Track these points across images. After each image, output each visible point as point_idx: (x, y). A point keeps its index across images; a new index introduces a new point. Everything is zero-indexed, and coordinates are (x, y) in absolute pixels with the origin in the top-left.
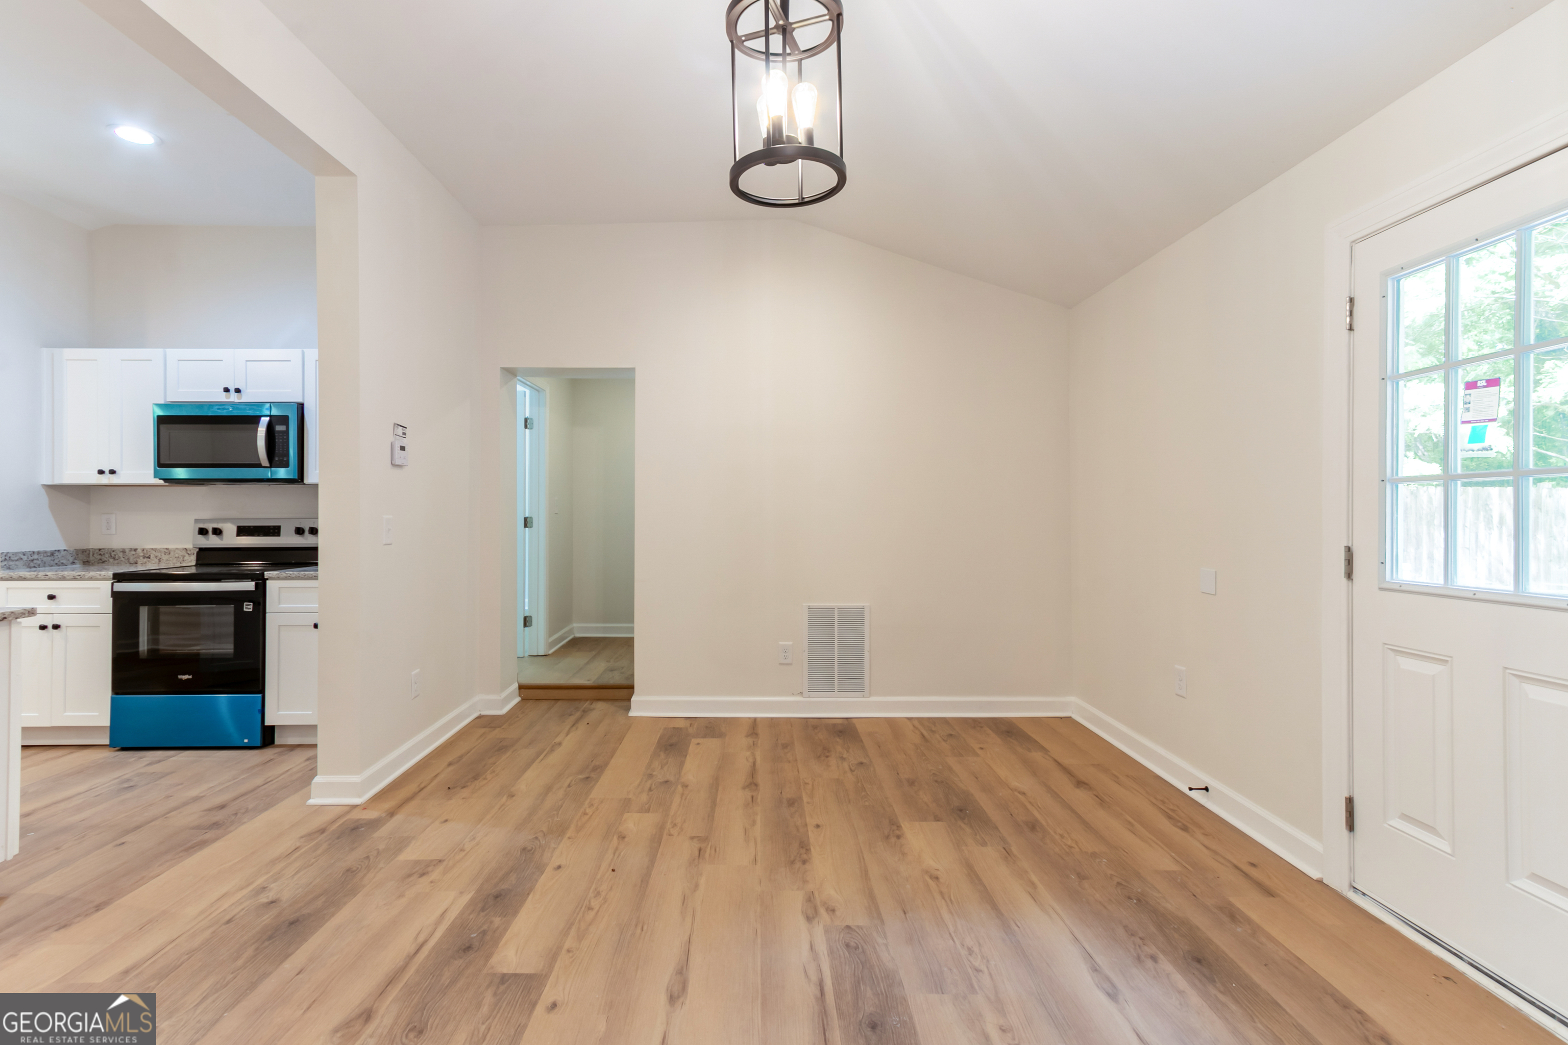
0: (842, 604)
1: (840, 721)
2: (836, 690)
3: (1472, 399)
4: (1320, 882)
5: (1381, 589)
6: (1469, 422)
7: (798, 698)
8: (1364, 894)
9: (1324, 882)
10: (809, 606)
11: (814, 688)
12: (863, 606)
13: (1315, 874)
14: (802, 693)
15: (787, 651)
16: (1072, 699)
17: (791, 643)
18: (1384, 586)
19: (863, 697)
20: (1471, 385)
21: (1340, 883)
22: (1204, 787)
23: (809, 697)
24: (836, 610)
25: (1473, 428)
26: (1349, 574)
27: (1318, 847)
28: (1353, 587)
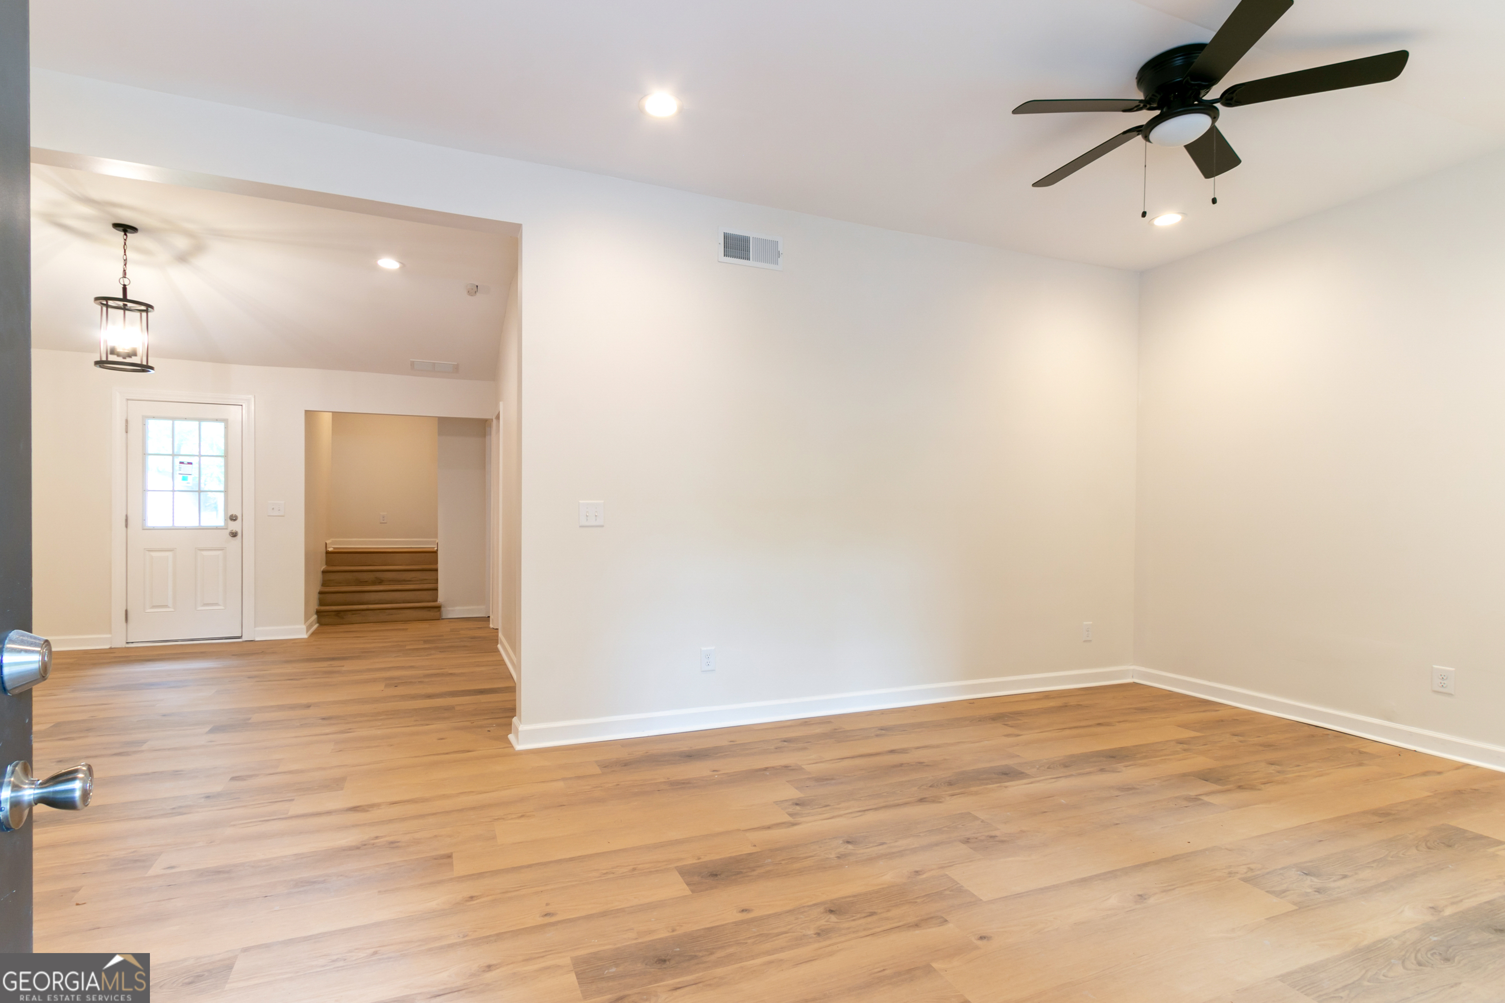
3: (182, 467)
4: (111, 648)
5: (143, 529)
8: (132, 643)
9: (113, 647)
13: (107, 647)
18: (146, 528)
21: (120, 644)
25: (183, 477)
26: (126, 526)
27: (109, 636)
28: (128, 530)
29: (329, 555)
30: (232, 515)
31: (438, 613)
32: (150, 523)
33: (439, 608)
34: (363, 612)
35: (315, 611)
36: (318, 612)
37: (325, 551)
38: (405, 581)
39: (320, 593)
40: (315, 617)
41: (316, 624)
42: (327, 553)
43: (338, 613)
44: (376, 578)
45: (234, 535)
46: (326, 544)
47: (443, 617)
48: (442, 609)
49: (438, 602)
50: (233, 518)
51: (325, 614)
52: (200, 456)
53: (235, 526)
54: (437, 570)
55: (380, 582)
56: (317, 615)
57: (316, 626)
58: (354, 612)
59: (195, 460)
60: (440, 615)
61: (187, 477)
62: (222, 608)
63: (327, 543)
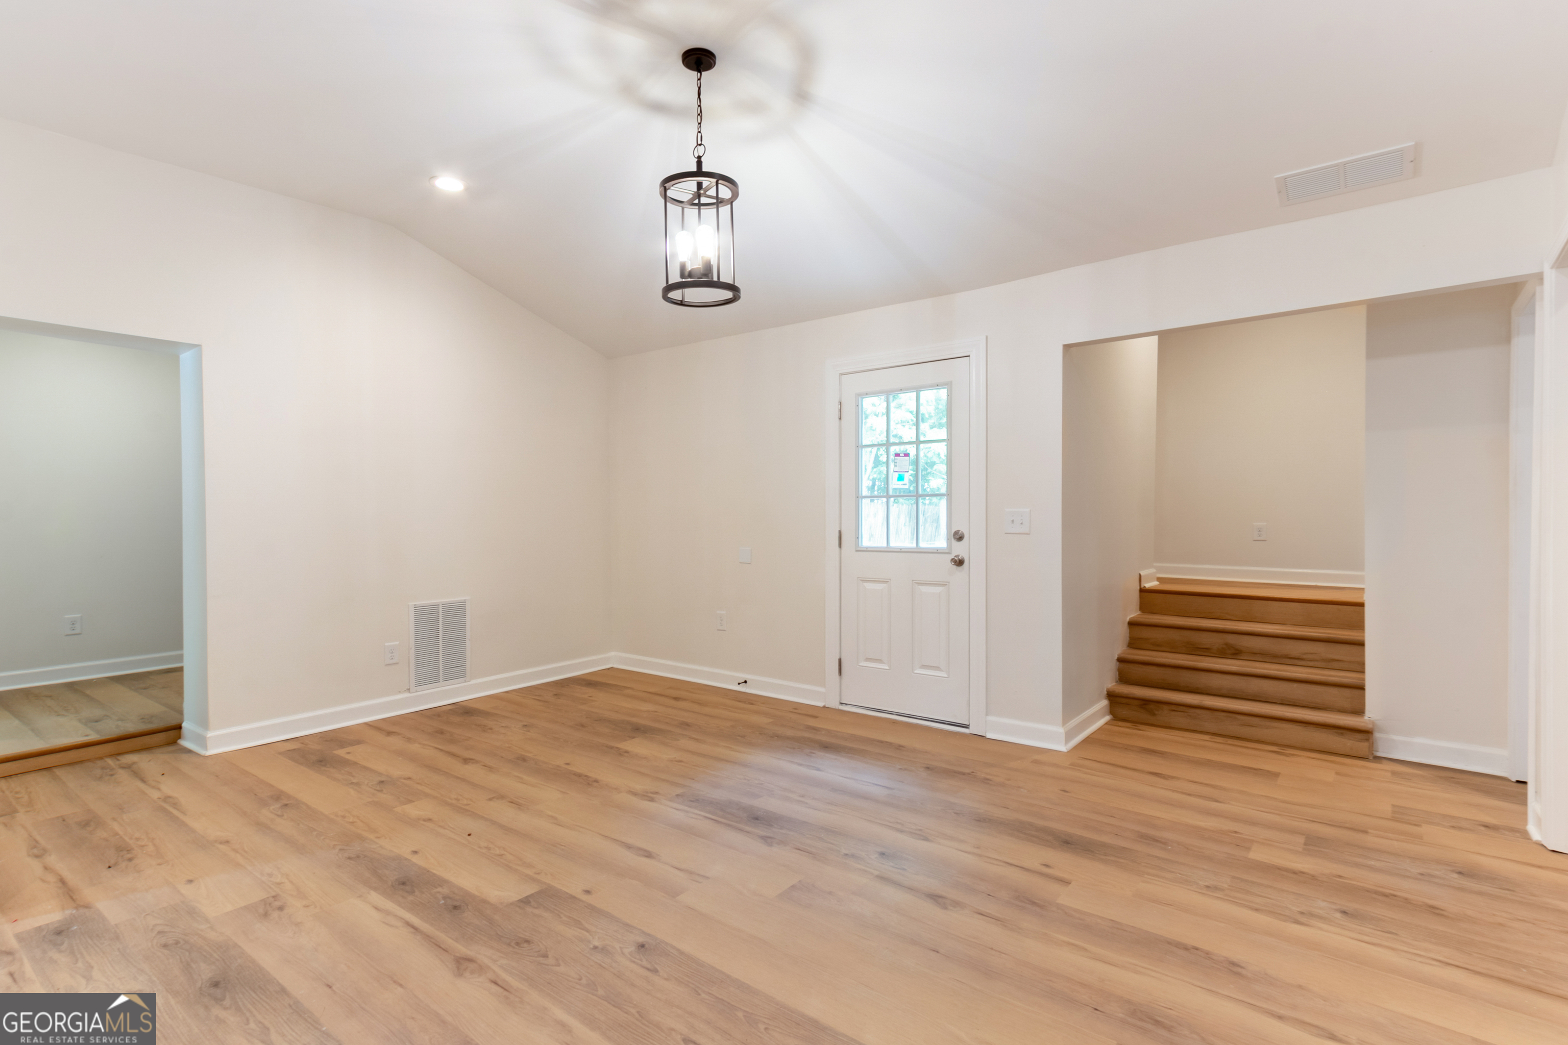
0: (445, 600)
1: (450, 707)
2: (441, 680)
3: (898, 461)
4: (824, 707)
5: (857, 551)
6: (897, 472)
7: (407, 695)
8: (846, 704)
9: (826, 706)
10: (415, 605)
11: (421, 682)
12: (465, 600)
13: (821, 704)
14: (409, 689)
15: (393, 651)
16: (613, 654)
17: (398, 643)
18: (859, 549)
19: (465, 682)
20: (897, 455)
21: (833, 703)
22: (743, 681)
23: (416, 692)
24: (441, 606)
25: (899, 475)
26: (840, 545)
27: (822, 690)
28: (842, 551)
29: (1146, 594)
30: (959, 531)
31: (1366, 744)
32: (866, 542)
33: (1366, 733)
34: (1192, 710)
35: (1106, 693)
36: (1111, 696)
37: (1139, 588)
38: (1288, 657)
39: (1120, 660)
40: (1104, 703)
41: (1104, 716)
42: (1143, 591)
43: (1145, 703)
44: (1226, 644)
45: (959, 563)
46: (1140, 575)
47: (1379, 754)
48: (1377, 735)
49: (1366, 718)
50: (959, 537)
51: (1124, 701)
52: (918, 442)
53: (959, 549)
54: (1362, 644)
55: (1236, 653)
56: (1109, 700)
57: (1108, 718)
58: (1174, 707)
59: (912, 450)
60: (1372, 747)
61: (904, 475)
62: (944, 674)
63: (1142, 574)
